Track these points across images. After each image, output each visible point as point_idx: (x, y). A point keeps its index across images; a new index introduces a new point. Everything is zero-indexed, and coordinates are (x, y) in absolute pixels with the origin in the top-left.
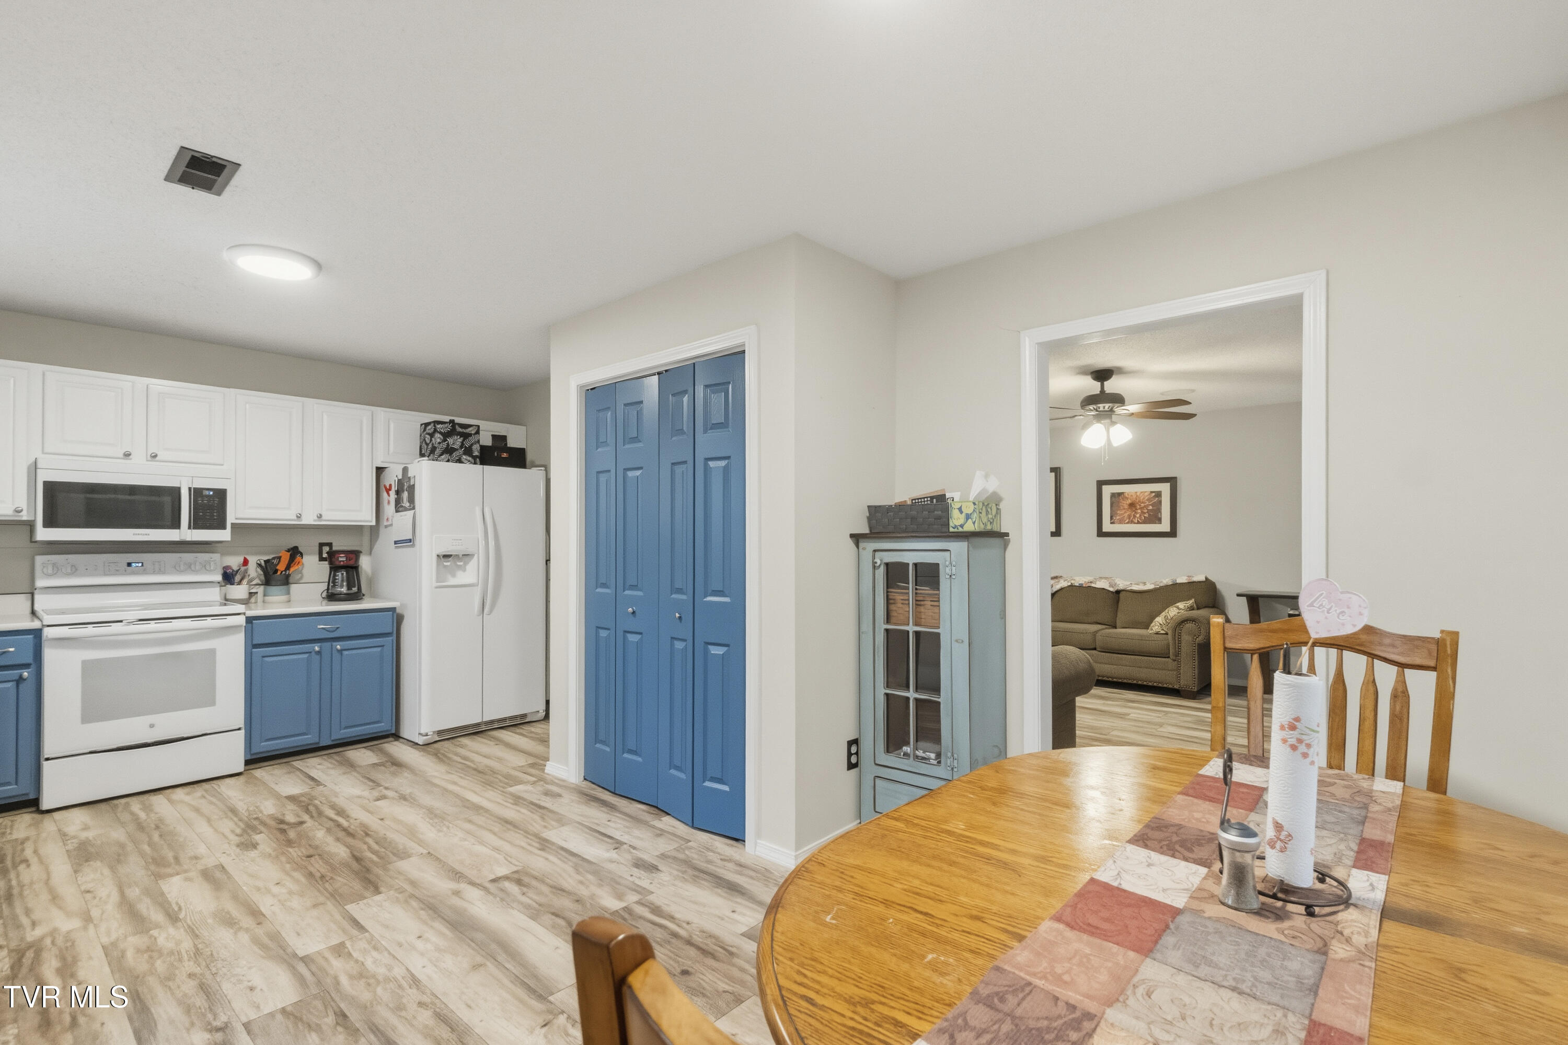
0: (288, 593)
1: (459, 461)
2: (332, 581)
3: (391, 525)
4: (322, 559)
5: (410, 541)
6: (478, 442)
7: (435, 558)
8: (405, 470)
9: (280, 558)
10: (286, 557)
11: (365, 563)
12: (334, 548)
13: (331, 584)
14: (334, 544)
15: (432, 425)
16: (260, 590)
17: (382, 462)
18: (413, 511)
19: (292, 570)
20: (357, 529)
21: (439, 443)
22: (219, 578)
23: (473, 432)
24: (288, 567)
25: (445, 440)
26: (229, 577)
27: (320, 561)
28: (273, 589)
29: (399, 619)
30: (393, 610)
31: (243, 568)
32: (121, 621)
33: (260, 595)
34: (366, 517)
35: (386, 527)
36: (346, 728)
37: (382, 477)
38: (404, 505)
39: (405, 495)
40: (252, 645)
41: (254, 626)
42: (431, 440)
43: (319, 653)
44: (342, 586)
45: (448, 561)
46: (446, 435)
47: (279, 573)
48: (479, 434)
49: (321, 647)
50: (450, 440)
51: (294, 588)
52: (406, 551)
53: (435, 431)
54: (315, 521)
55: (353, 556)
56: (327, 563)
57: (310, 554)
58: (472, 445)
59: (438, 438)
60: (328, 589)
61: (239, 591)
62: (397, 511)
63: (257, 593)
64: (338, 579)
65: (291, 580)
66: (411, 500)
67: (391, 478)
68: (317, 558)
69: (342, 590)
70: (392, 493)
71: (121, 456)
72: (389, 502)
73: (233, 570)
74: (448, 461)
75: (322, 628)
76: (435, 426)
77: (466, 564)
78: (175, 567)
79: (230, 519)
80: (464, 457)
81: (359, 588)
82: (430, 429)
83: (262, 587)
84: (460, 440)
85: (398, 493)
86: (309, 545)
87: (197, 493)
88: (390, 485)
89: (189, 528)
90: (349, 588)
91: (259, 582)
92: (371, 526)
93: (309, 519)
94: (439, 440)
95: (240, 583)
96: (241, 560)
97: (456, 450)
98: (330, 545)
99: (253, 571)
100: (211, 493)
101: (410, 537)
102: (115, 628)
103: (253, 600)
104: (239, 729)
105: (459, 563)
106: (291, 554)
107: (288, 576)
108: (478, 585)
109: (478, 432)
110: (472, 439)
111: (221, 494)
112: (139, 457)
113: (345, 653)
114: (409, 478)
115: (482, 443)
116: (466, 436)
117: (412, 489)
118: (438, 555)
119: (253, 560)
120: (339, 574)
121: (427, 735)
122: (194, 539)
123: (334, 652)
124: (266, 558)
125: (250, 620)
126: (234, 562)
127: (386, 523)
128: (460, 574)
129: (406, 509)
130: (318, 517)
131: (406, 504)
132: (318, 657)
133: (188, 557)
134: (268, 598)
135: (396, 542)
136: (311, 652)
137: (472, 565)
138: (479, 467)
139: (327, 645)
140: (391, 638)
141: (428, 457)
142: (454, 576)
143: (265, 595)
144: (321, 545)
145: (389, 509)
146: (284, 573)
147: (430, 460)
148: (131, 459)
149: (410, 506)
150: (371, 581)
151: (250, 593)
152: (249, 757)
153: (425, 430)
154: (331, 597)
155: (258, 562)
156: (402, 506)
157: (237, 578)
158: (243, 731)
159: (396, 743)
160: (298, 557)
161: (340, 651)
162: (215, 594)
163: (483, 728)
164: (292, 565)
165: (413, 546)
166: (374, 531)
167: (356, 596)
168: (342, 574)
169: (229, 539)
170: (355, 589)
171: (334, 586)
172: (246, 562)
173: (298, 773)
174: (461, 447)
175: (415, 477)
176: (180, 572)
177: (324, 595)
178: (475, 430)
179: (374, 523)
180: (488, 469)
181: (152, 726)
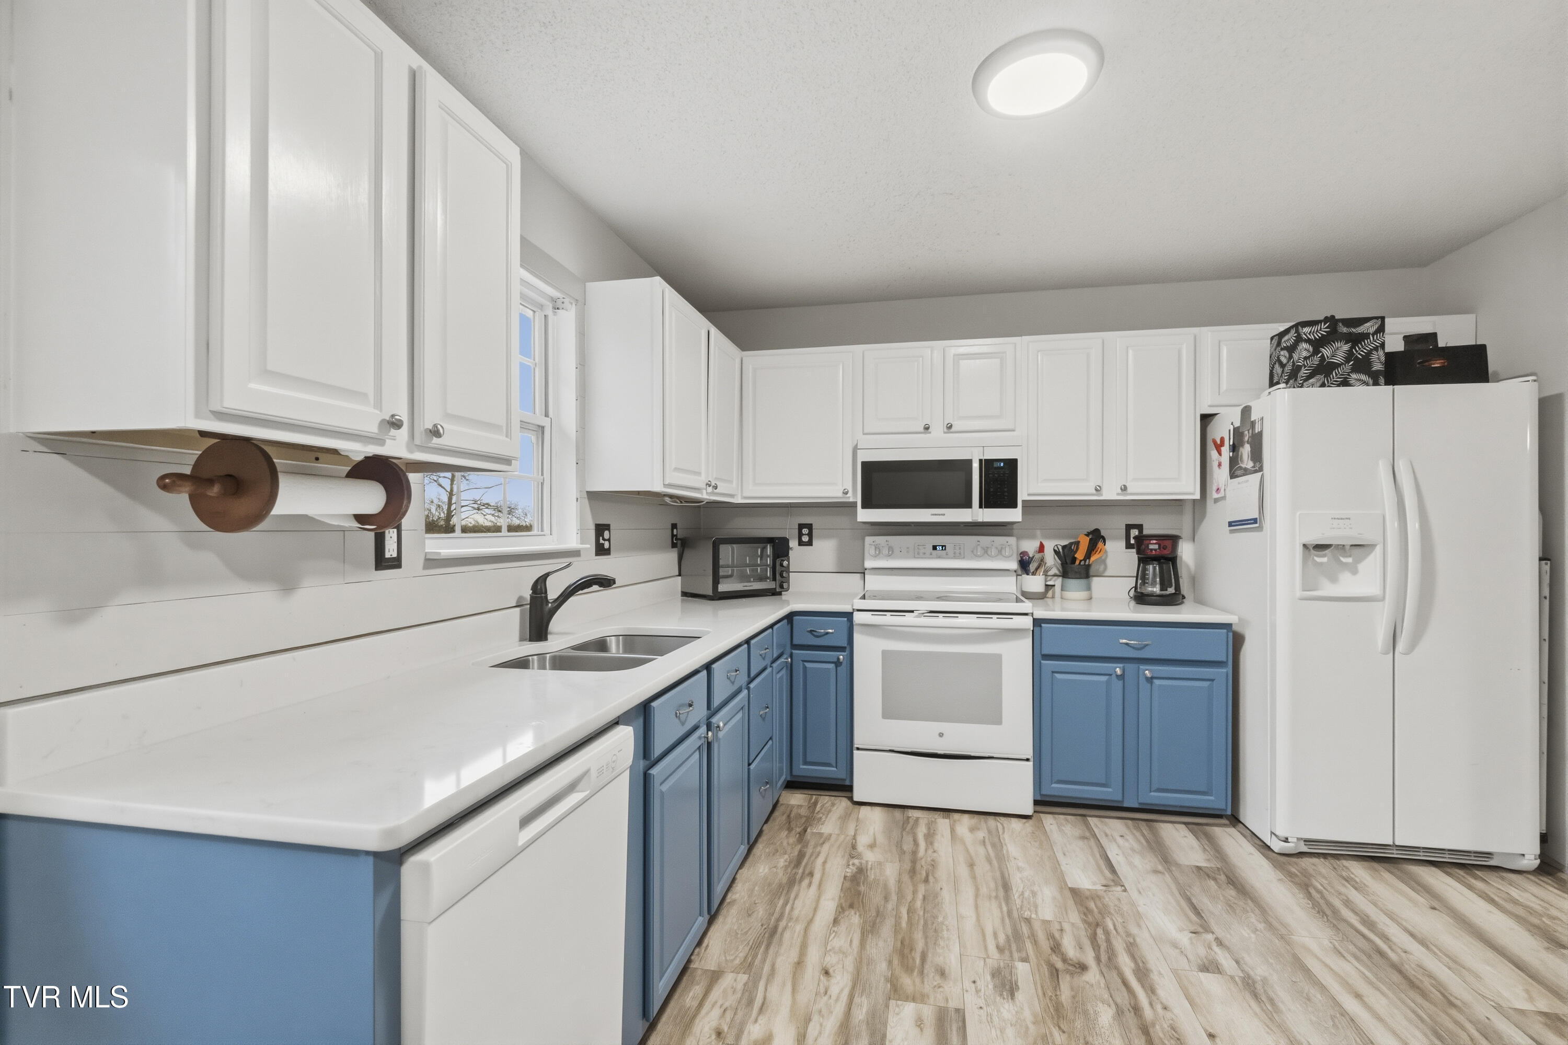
0: (1089, 588)
1: (1345, 383)
2: (1142, 577)
3: (1224, 498)
4: (1129, 546)
5: (1255, 521)
6: (1383, 345)
7: (1299, 549)
8: (1246, 411)
9: (1077, 543)
10: (1085, 542)
11: (1186, 552)
12: (1146, 532)
13: (1140, 581)
14: (1144, 527)
15: (1293, 331)
16: (1058, 582)
17: (1210, 406)
18: (1259, 474)
19: (1093, 559)
20: (1175, 505)
21: (1306, 358)
22: (1014, 565)
23: (1372, 330)
24: (1088, 556)
25: (1316, 351)
26: (1025, 565)
27: (1127, 548)
28: (1072, 583)
29: (1238, 641)
30: (1228, 626)
31: (1040, 555)
32: (912, 611)
33: (1058, 588)
34: (1189, 488)
35: (1216, 501)
36: (1159, 790)
37: (1209, 429)
38: (1243, 466)
39: (1246, 450)
40: (1040, 657)
41: (1043, 630)
42: (1291, 357)
43: (1121, 677)
44: (1153, 584)
45: (1324, 556)
46: (1318, 344)
47: (1077, 562)
48: (1384, 331)
49: (1124, 670)
50: (1326, 352)
51: (1096, 582)
52: (1246, 538)
53: (1299, 339)
54: (1118, 494)
55: (1168, 543)
56: (1134, 550)
57: (1115, 538)
58: (1370, 353)
59: (1304, 349)
60: (1136, 587)
61: (1035, 583)
62: (1233, 476)
63: (1054, 586)
64: (1148, 578)
65: (1092, 571)
66: (1257, 455)
67: (1222, 429)
68: (1123, 544)
69: (1155, 590)
70: (1225, 450)
71: (922, 429)
72: (1220, 465)
73: (1029, 557)
74: (1323, 385)
75: (1127, 644)
76: (1297, 331)
77: (1358, 561)
78: (972, 551)
79: (1023, 495)
80: (1354, 376)
81: (1178, 588)
82: (1289, 339)
83: (1060, 579)
84: (1346, 347)
85: (1234, 448)
86: (1113, 526)
87: (987, 465)
88: (1222, 439)
89: (981, 507)
90: (1163, 588)
91: (1057, 572)
92: (1194, 500)
93: (1111, 493)
94: (1305, 354)
95: (1034, 574)
96: (1037, 544)
97: (1337, 366)
98: (1140, 527)
99: (1050, 559)
100: (1002, 464)
101: (1256, 515)
102: (909, 619)
103: (1050, 594)
104: (1028, 760)
105: (1344, 560)
106: (1091, 540)
107: (1088, 567)
108: (1383, 599)
109: (1381, 329)
110: (1368, 344)
111: (1012, 464)
112: (937, 430)
113: (1157, 682)
114: (1253, 424)
115: (1388, 349)
116: (1356, 339)
117: (1257, 442)
118: (1304, 545)
119: (1049, 546)
120: (1151, 568)
121: (1286, 840)
122: (985, 520)
123: (1142, 680)
124: (1065, 542)
125: (1037, 622)
126: (1030, 547)
127: (1215, 496)
128: (1345, 577)
129: (1246, 472)
130: (1121, 489)
131: (1247, 463)
132: (1121, 682)
133: (985, 540)
134: (1068, 594)
135: (1231, 524)
136: (1110, 675)
137: (1370, 564)
138: (1384, 391)
139: (1130, 667)
140: (1224, 670)
141: (1287, 383)
142: (1334, 579)
143: (1062, 590)
144: (1129, 527)
145: (1220, 475)
146: (1082, 563)
147: (1290, 387)
148: (930, 433)
149: (1254, 467)
150: (1194, 580)
151: (1047, 585)
152: (1039, 798)
153: (1279, 344)
154: (1141, 598)
155: (1056, 548)
156: (1241, 468)
157: (1032, 567)
158: (1031, 764)
159: (1232, 830)
160: (1100, 544)
161: (1150, 680)
162: (1009, 584)
163: (1395, 854)
164: (1092, 555)
165: (1260, 529)
166: (1199, 506)
167: (1173, 599)
168: (1154, 569)
169: (1020, 519)
170: (1171, 590)
171: (1144, 583)
172: (1041, 548)
173: (1092, 842)
174: (1348, 360)
175: (1262, 419)
176: (976, 557)
177: (1132, 593)
178: (1376, 327)
179: (1197, 496)
180: (1403, 391)
181: (941, 735)
